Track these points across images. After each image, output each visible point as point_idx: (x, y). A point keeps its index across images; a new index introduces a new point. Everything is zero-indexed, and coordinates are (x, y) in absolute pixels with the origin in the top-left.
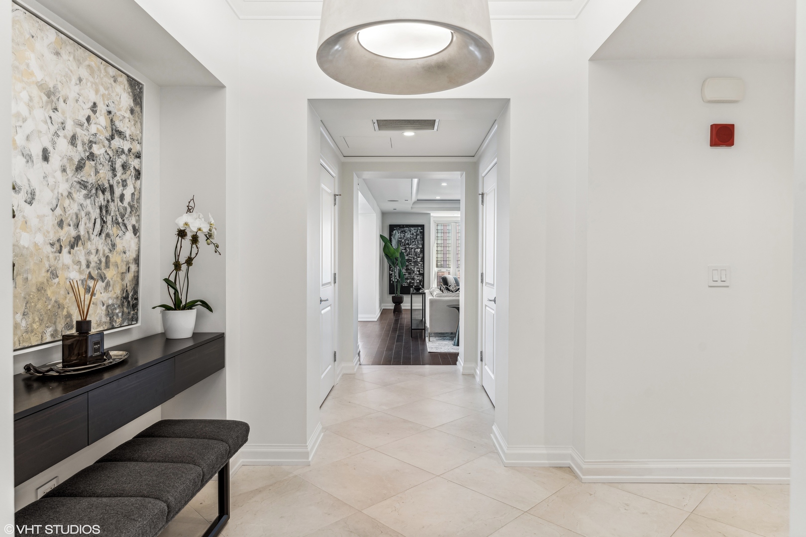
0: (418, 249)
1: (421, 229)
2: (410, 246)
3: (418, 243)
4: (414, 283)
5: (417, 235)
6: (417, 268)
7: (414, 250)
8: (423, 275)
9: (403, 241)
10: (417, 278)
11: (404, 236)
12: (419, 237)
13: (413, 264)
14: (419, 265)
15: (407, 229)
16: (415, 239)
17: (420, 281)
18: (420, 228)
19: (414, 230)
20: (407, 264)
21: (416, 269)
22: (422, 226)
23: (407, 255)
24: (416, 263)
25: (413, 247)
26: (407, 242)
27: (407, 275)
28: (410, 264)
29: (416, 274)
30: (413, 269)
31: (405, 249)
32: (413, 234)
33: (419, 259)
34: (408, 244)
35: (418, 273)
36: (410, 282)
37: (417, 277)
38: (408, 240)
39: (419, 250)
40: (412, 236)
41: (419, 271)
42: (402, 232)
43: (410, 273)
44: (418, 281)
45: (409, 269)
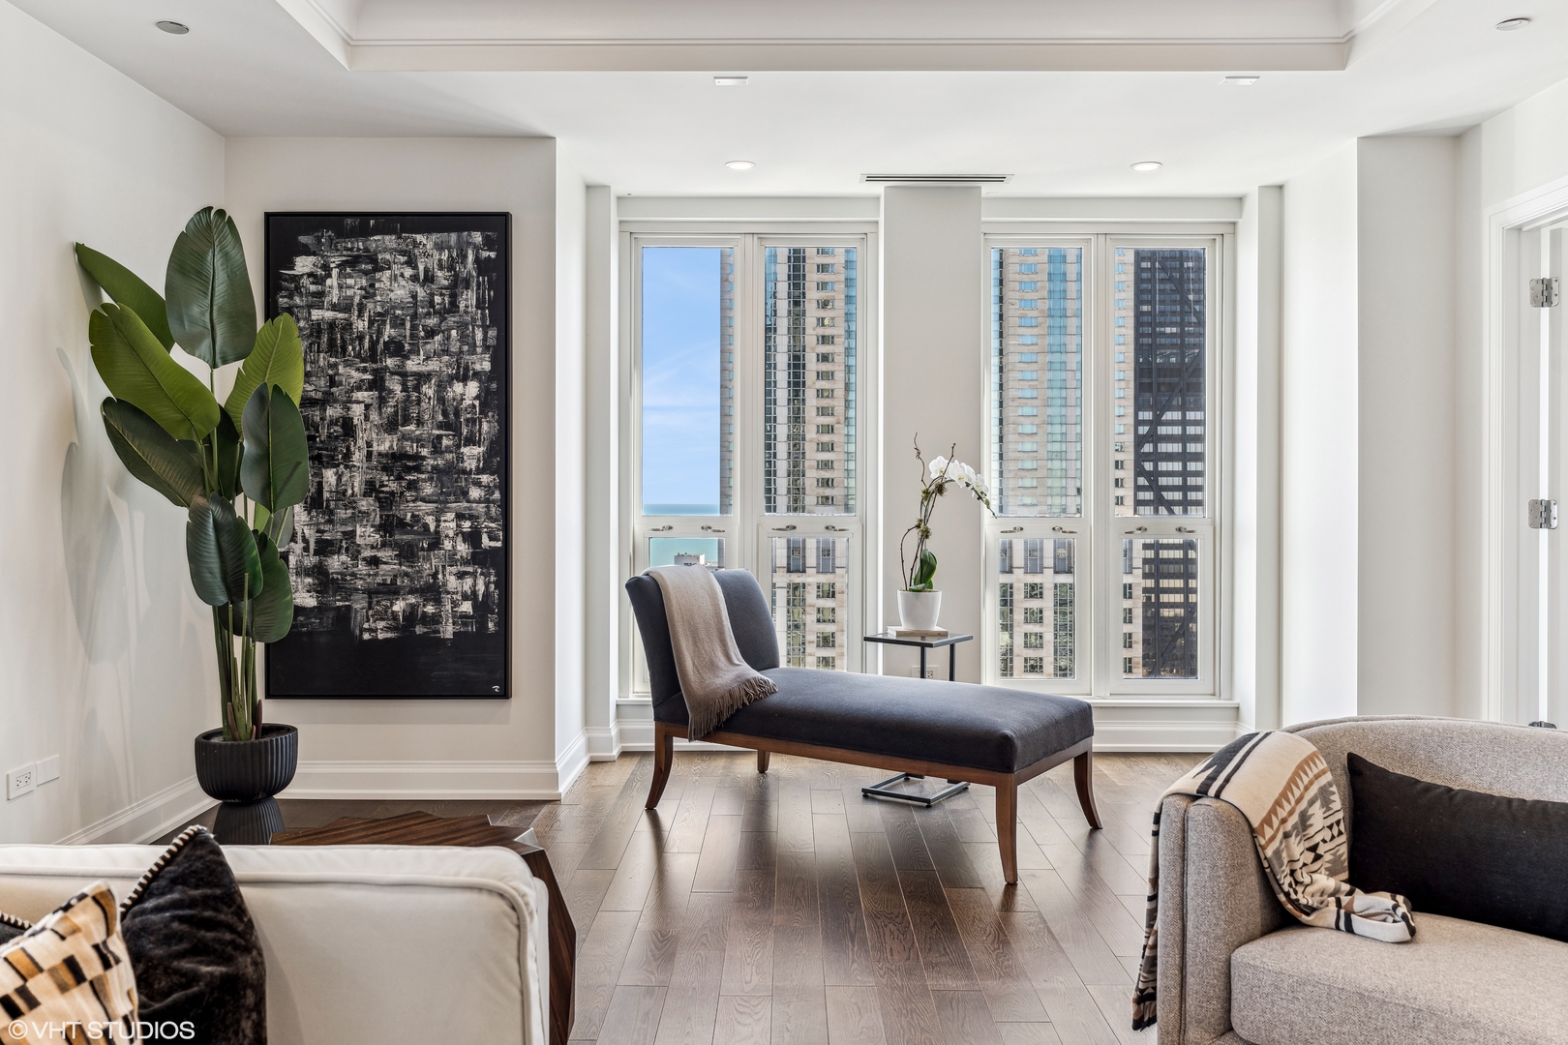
0: (464, 379)
1: (488, 244)
2: (413, 365)
3: (463, 338)
4: (435, 619)
5: (458, 284)
6: (460, 517)
7: (441, 387)
8: (499, 563)
9: (361, 325)
10: (462, 587)
11: (369, 293)
12: (468, 299)
13: (428, 489)
14: (475, 493)
15: (390, 241)
16: (442, 314)
17: (482, 607)
18: (477, 237)
19: (439, 247)
20: (393, 486)
21: (449, 525)
22: (497, 226)
23: (391, 426)
24: (452, 479)
25: (433, 365)
26: (388, 332)
27: (390, 566)
28: (413, 486)
29: (452, 558)
30: (430, 520)
31: (377, 384)
32: (429, 278)
33: (472, 455)
34: (396, 348)
35: (463, 549)
36: (411, 616)
37: (461, 576)
38: (398, 323)
39: (473, 388)
40: (421, 293)
41: (473, 538)
42: (353, 262)
43: (407, 554)
44: (467, 607)
45: (402, 524)
